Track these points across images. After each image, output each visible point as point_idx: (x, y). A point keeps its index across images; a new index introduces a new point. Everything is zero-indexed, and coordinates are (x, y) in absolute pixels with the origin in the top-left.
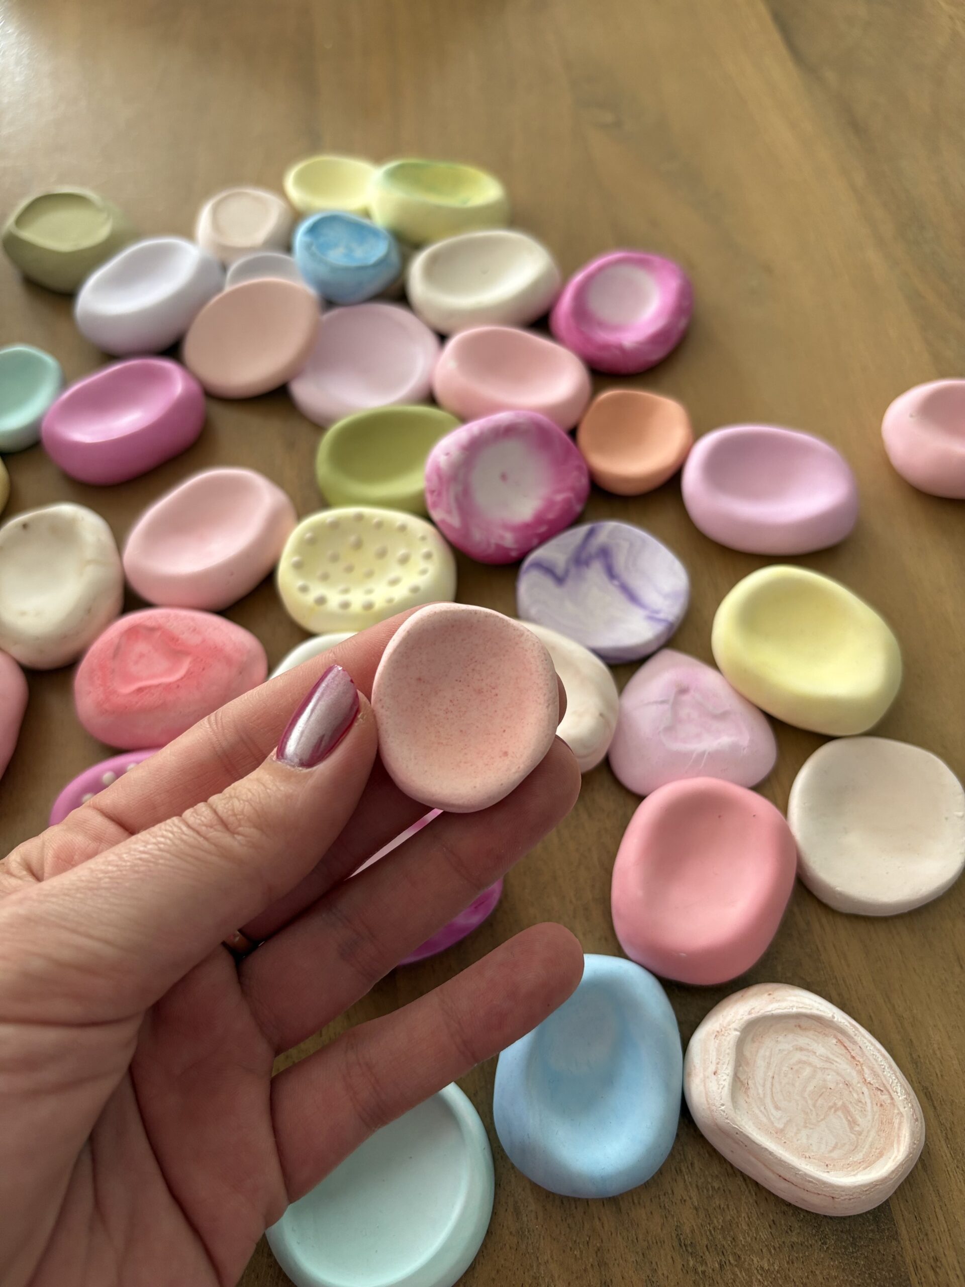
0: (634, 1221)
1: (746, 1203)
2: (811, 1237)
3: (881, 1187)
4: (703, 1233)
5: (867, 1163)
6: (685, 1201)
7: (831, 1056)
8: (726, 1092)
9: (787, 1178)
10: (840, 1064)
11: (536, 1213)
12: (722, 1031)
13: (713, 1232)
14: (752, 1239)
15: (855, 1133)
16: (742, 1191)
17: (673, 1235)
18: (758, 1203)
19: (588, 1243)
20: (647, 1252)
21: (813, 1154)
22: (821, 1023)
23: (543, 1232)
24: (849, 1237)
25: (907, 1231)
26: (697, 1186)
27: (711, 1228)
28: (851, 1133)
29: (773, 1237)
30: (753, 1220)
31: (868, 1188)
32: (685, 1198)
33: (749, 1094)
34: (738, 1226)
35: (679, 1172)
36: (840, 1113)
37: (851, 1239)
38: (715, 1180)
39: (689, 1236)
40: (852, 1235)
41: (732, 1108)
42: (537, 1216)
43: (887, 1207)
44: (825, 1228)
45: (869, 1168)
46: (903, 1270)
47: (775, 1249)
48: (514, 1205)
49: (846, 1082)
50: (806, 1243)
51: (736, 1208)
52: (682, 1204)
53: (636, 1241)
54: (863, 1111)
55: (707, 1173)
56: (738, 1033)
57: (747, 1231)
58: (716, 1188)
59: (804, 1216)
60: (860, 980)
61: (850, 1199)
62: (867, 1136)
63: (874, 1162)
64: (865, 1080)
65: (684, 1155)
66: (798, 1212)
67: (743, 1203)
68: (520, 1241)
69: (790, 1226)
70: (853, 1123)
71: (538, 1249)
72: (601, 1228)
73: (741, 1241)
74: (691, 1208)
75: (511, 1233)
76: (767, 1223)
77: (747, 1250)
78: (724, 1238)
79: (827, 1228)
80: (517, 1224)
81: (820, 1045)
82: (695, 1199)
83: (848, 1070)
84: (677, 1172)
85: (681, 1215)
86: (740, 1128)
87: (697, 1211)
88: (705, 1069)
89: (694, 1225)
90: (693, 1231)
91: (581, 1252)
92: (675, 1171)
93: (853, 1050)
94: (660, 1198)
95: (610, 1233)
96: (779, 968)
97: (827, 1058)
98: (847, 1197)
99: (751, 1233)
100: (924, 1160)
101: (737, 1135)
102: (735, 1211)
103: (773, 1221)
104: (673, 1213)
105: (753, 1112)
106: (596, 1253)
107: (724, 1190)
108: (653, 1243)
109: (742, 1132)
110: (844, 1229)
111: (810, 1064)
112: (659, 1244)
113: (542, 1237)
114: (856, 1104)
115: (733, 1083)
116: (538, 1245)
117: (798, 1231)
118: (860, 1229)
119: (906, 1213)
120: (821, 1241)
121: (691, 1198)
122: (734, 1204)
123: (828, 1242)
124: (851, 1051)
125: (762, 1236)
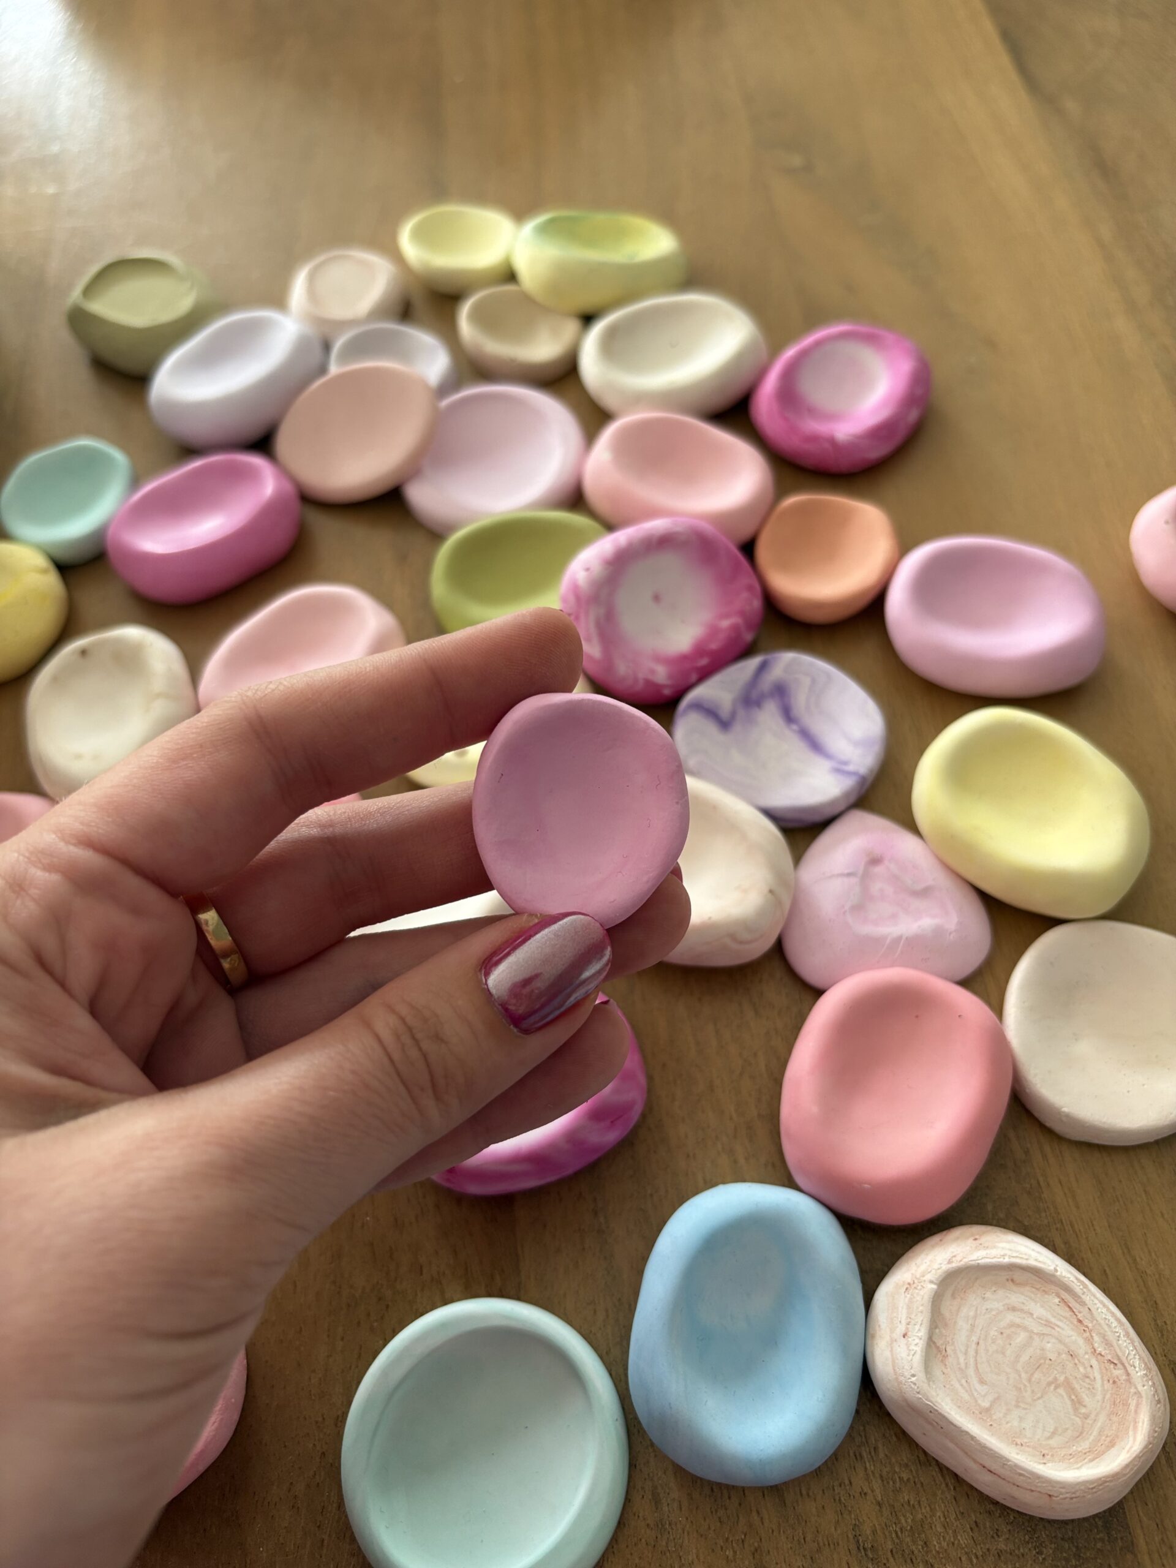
0: (802, 1517)
1: (942, 1499)
2: (1023, 1544)
3: (1112, 1484)
4: (887, 1533)
5: (1095, 1454)
6: (865, 1494)
7: (1053, 1320)
8: (918, 1360)
9: (992, 1469)
10: (1063, 1329)
11: (680, 1502)
12: (914, 1283)
13: (899, 1533)
14: (948, 1545)
15: (1081, 1416)
16: (937, 1484)
17: (850, 1535)
18: (957, 1499)
19: (743, 1541)
20: (817, 1556)
21: (1025, 1440)
22: (1040, 1278)
23: (688, 1526)
24: (1071, 1545)
25: (1146, 1542)
26: (881, 1476)
27: (897, 1529)
28: (1075, 1415)
29: (975, 1542)
30: (950, 1520)
31: (1095, 1484)
32: (865, 1491)
33: (947, 1363)
34: (931, 1527)
35: (858, 1457)
36: (1061, 1391)
37: (1074, 1549)
38: (904, 1469)
39: (870, 1538)
40: (1076, 1544)
41: (926, 1381)
42: (680, 1505)
43: (1121, 1511)
44: (1041, 1534)
45: (1098, 1459)
47: (977, 1557)
48: (653, 1491)
49: (1071, 1353)
50: (1016, 1551)
51: (929, 1506)
52: (862, 1497)
53: (803, 1541)
54: (1091, 1389)
55: (893, 1460)
56: (934, 1287)
57: (942, 1534)
58: (905, 1479)
59: (1014, 1518)
60: (1093, 1225)
61: (1072, 1498)
62: (1095, 1420)
63: (1104, 1453)
64: (1095, 1350)
65: (866, 1437)
66: (1008, 1513)
67: (938, 1498)
68: (659, 1536)
69: (997, 1530)
70: (1077, 1403)
71: (681, 1547)
72: (761, 1524)
73: (935, 1546)
74: (872, 1503)
75: (648, 1525)
76: (968, 1526)
77: (942, 1558)
78: (914, 1542)
79: (1043, 1533)
80: (656, 1515)
81: (1038, 1304)
82: (878, 1492)
83: (1074, 1338)
84: (856, 1458)
85: (860, 1512)
86: (934, 1405)
87: (880, 1507)
88: (892, 1331)
89: (876, 1525)
90: (874, 1532)
91: (735, 1552)
92: (854, 1457)
93: (1080, 1312)
94: (834, 1490)
95: (771, 1531)
96: (990, 1207)
97: (1046, 1321)
98: (1068, 1495)
99: (947, 1539)
100: (1169, 1453)
101: (930, 1414)
102: (928, 1508)
103: (976, 1522)
104: (850, 1509)
105: (952, 1386)
106: (754, 1554)
107: (915, 1482)
108: (824, 1545)
109: (937, 1411)
110: (1065, 1536)
111: (1025, 1329)
112: (832, 1546)
113: (686, 1533)
114: (1082, 1379)
115: (926, 1349)
116: (681, 1541)
117: (1007, 1536)
118: (1086, 1536)
119: (1145, 1519)
120: (1035, 1549)
121: (873, 1491)
122: (927, 1499)
123: (1045, 1553)
124: (1077, 1313)
125: (961, 1542)
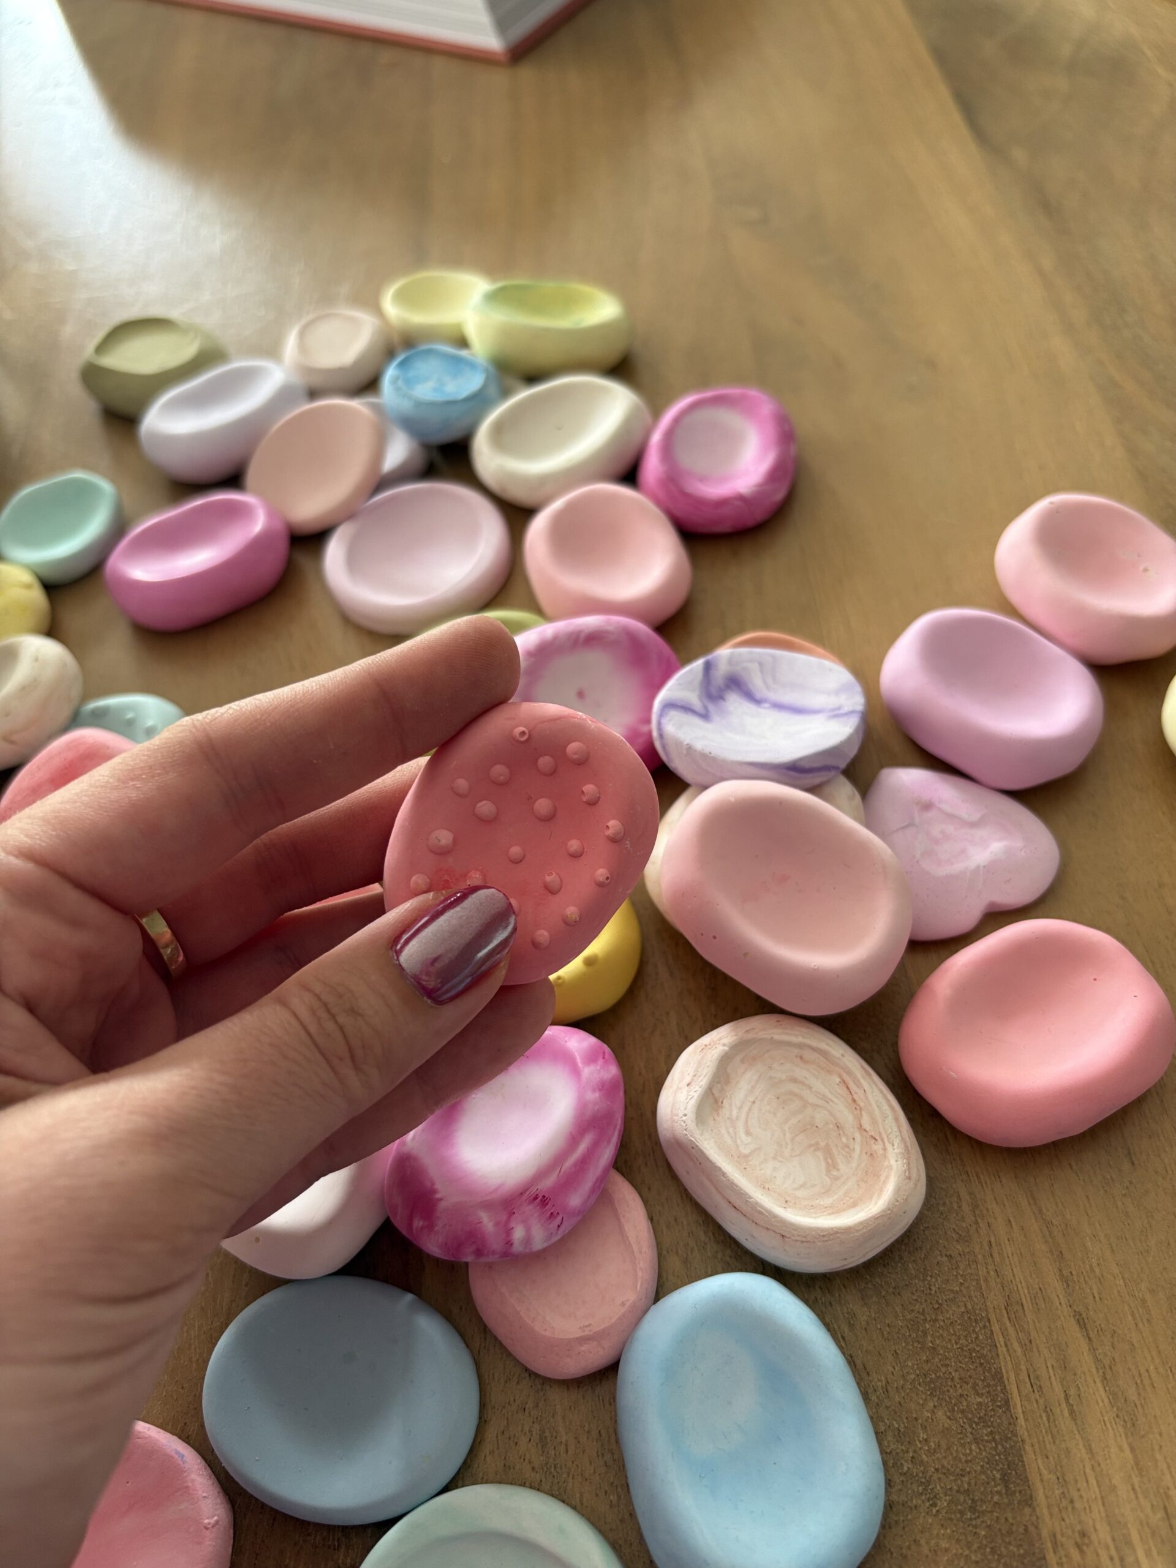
10: (838, 1105)
24: (967, 1498)
25: (1046, 1496)
37: (970, 1502)
44: (936, 1486)
46: (1037, 1545)
49: (838, 1125)
50: (909, 1503)
64: (861, 1126)
83: (844, 1114)
97: (823, 1095)
101: (692, 1150)
105: (719, 1131)
109: (697, 1146)
111: (801, 1098)
124: (853, 1093)
